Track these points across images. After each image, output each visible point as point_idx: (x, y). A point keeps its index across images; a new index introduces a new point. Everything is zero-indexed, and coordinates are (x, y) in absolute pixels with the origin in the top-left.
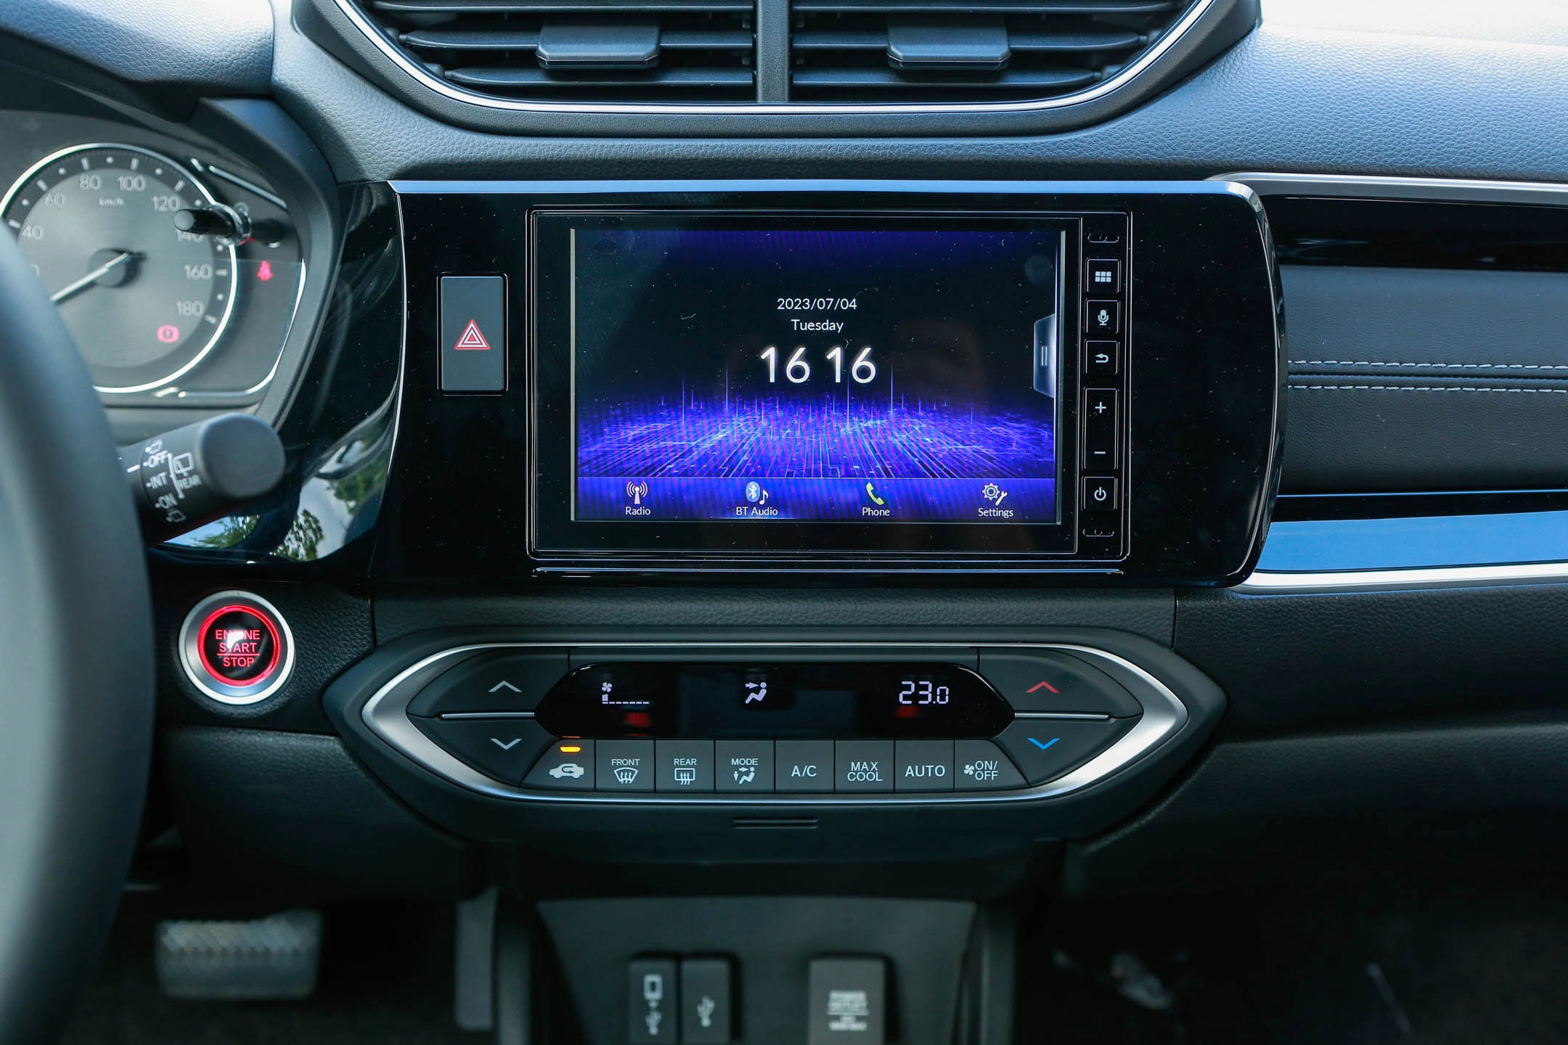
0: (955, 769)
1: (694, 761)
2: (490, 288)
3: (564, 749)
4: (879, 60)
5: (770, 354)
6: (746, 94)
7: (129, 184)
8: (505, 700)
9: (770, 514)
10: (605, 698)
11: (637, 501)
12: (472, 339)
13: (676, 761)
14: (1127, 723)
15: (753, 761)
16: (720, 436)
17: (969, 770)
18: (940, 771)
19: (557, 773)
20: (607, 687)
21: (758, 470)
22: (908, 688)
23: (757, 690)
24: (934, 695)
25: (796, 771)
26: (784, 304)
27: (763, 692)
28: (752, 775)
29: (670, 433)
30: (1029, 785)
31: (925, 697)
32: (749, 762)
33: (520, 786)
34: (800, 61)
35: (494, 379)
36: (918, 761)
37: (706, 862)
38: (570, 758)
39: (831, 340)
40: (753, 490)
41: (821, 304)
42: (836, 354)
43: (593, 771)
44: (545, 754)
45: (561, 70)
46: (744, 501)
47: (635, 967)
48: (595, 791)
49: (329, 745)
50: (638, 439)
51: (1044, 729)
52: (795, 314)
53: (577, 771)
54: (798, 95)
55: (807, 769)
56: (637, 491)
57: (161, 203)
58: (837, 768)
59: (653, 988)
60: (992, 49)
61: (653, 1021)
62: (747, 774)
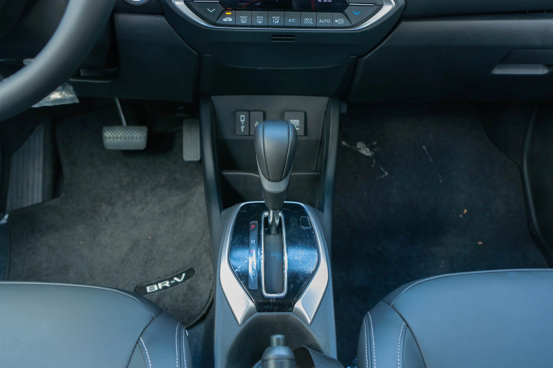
0: (333, 21)
1: (262, 17)
3: (227, 13)
13: (257, 17)
14: (380, 7)
15: (278, 17)
17: (336, 21)
18: (329, 21)
19: (225, 20)
25: (290, 20)
28: (278, 21)
30: (352, 27)
31: (325, 0)
32: (277, 17)
33: (215, 24)
36: (323, 18)
38: (229, 16)
43: (235, 20)
44: (222, 14)
47: (238, 113)
48: (235, 26)
53: (231, 20)
55: (293, 20)
58: (301, 19)
59: (243, 118)
61: (243, 128)
62: (277, 21)
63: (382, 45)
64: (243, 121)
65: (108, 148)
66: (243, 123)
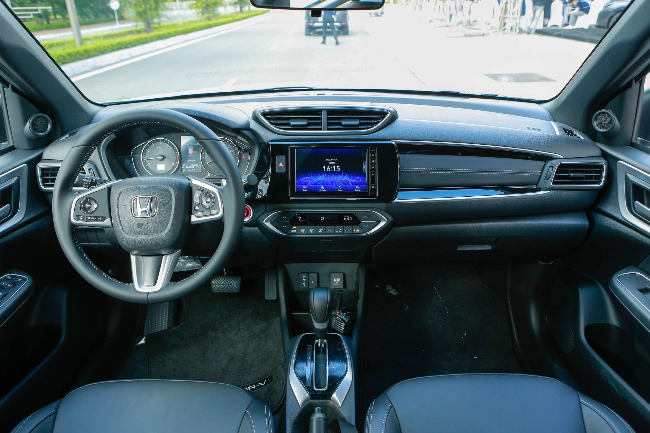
0: (353, 230)
1: (313, 229)
2: (284, 157)
3: (293, 227)
4: (340, 124)
5: (324, 167)
6: (321, 129)
8: (285, 220)
9: (325, 190)
10: (300, 219)
11: (305, 189)
12: (281, 165)
13: (310, 229)
14: (379, 223)
15: (322, 229)
16: (317, 179)
17: (355, 230)
18: (350, 230)
19: (292, 231)
20: (300, 218)
21: (323, 184)
22: (345, 218)
23: (323, 218)
24: (350, 219)
25: (329, 231)
26: (326, 160)
27: (324, 218)
29: (310, 179)
30: (364, 233)
31: (348, 219)
33: (287, 233)
34: (329, 124)
35: (284, 171)
36: (347, 229)
37: (314, 251)
38: (294, 229)
39: (333, 165)
40: (322, 187)
41: (332, 160)
42: (334, 167)
43: (298, 231)
44: (291, 228)
45: (293, 126)
46: (321, 189)
47: (301, 274)
48: (298, 234)
49: (256, 229)
50: (305, 180)
51: (366, 224)
52: (328, 161)
53: (295, 231)
54: (328, 129)
55: (330, 230)
56: (305, 187)
58: (335, 230)
59: (304, 277)
60: (357, 122)
61: (304, 284)
62: (321, 231)
63: (384, 240)
65: (214, 291)
66: (304, 281)
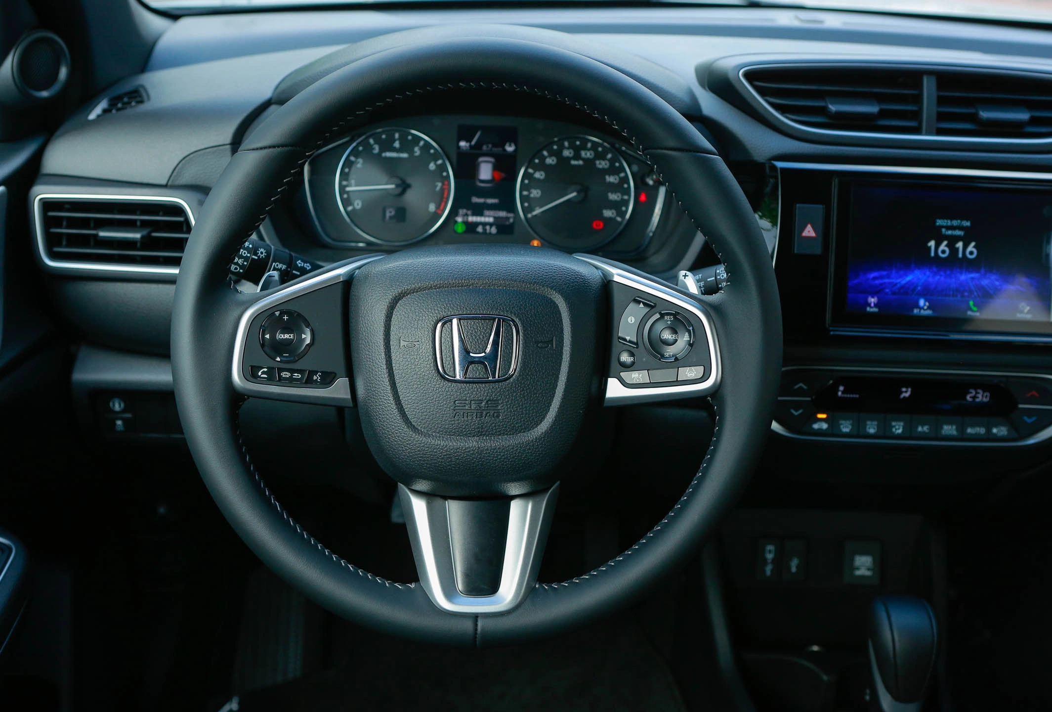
0: (989, 430)
1: (876, 423)
2: (819, 208)
3: (819, 416)
4: (973, 118)
5: (932, 244)
6: (917, 131)
7: (586, 154)
8: (800, 393)
9: (929, 312)
10: (840, 393)
11: (872, 305)
12: (809, 232)
13: (868, 422)
15: (902, 424)
16: (909, 278)
17: (995, 430)
18: (982, 431)
19: (816, 426)
20: (841, 388)
21: (926, 292)
22: (971, 393)
23: (906, 392)
24: (982, 397)
25: (920, 429)
26: (939, 222)
27: (909, 393)
28: (901, 430)
29: (888, 277)
30: (1021, 439)
31: (978, 397)
32: (900, 424)
34: (941, 117)
35: (818, 250)
36: (973, 426)
38: (822, 420)
39: (957, 239)
40: (922, 302)
41: (955, 223)
42: (960, 245)
43: (831, 426)
44: (812, 418)
45: (840, 115)
46: (918, 307)
47: (762, 542)
48: (832, 435)
50: (875, 278)
51: (1030, 412)
52: (943, 227)
53: (825, 426)
54: (940, 132)
55: (925, 427)
56: (872, 300)
57: (600, 164)
58: (938, 427)
60: (1023, 116)
61: (768, 569)
62: (899, 429)
64: (770, 557)
66: (769, 561)
